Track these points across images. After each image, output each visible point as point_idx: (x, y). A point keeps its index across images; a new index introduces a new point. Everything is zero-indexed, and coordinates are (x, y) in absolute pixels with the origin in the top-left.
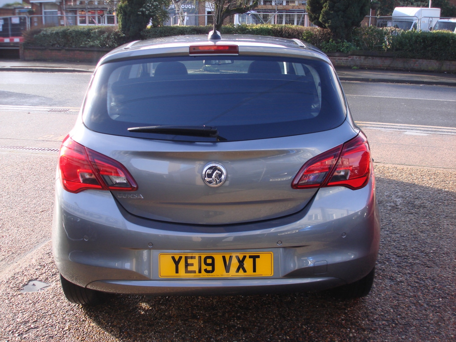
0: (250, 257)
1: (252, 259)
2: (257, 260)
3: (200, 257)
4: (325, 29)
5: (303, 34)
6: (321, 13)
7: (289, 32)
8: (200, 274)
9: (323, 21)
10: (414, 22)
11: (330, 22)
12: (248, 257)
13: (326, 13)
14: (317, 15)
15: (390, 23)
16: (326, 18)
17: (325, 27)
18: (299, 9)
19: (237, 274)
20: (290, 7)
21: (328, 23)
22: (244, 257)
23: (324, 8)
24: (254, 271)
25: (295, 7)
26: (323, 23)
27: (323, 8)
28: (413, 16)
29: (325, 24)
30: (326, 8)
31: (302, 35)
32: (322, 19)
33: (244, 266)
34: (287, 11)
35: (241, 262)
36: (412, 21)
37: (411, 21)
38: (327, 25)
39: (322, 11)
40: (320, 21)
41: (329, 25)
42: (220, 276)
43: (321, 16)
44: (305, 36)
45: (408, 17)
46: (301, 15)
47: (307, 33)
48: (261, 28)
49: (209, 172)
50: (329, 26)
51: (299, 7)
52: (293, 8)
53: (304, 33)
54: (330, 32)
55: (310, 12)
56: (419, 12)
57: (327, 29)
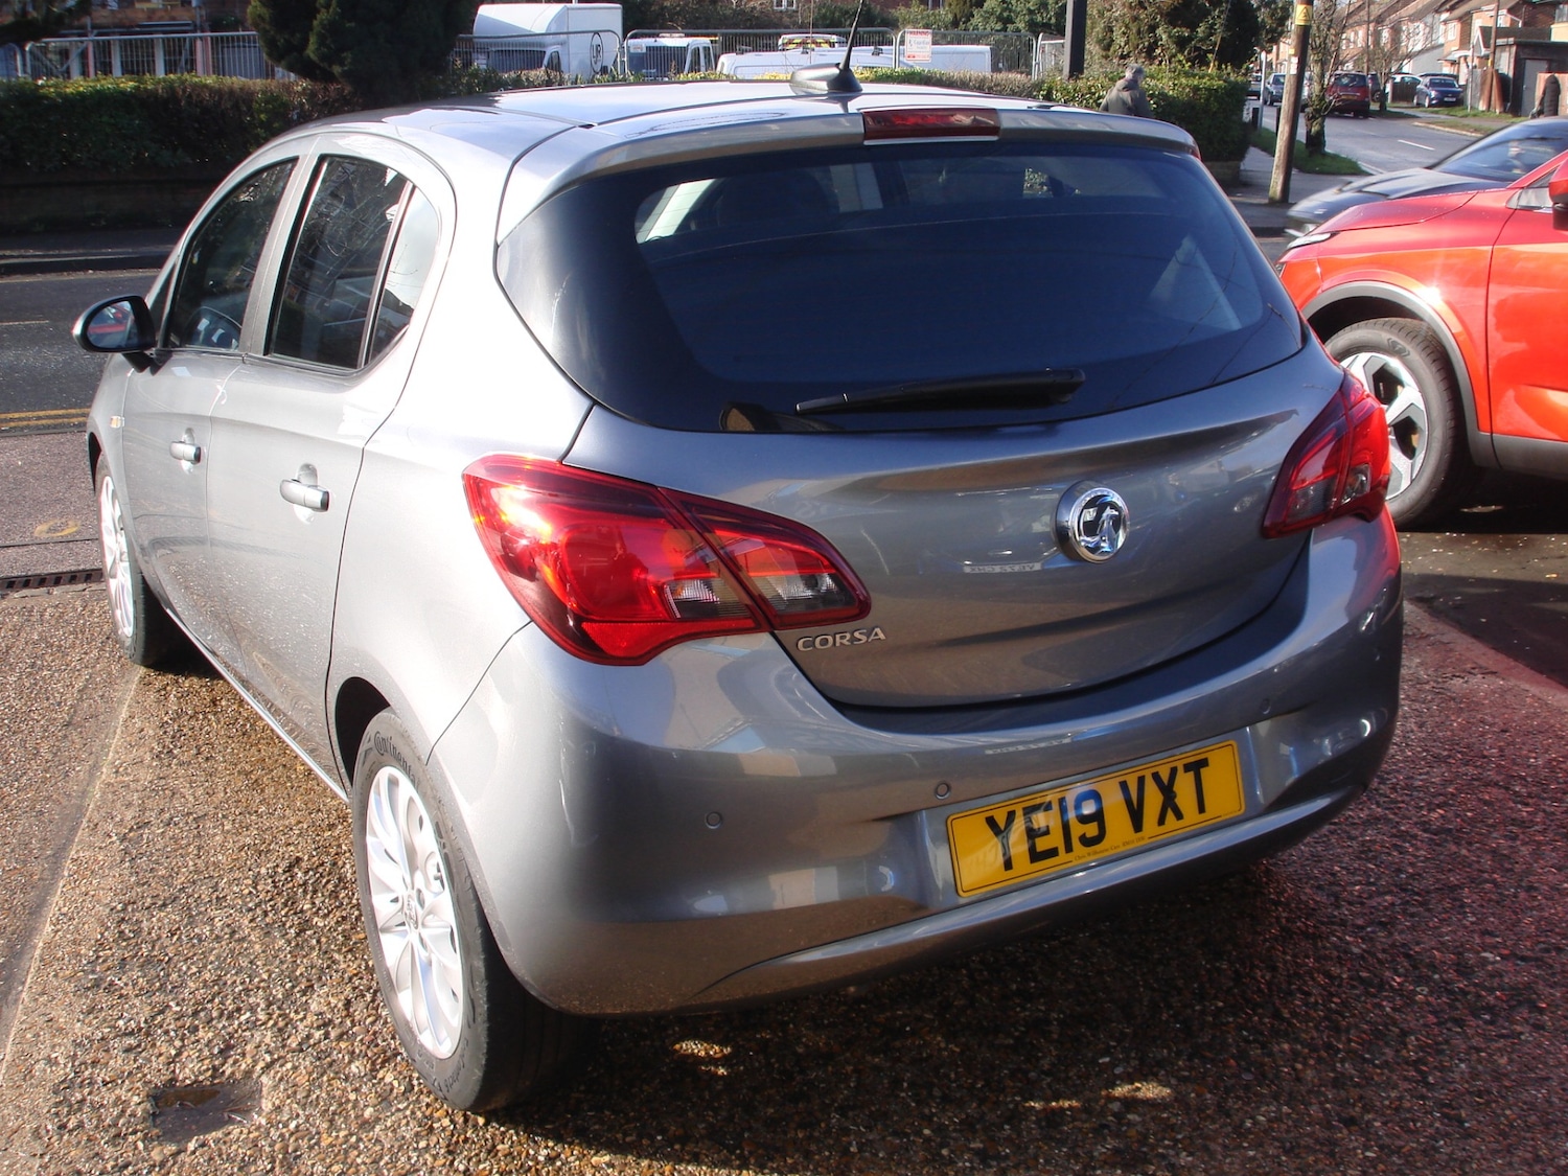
0: (1187, 768)
1: (1191, 774)
2: (1204, 771)
3: (1062, 801)
4: (332, 83)
5: (255, 106)
6: (312, 30)
7: (201, 102)
8: (1070, 856)
9: (323, 58)
10: (549, 51)
11: (349, 60)
12: (1180, 770)
13: (332, 29)
14: (298, 35)
15: (480, 56)
16: (332, 46)
17: (329, 78)
18: (174, 19)
19: (1163, 829)
20: (141, 15)
21: (342, 64)
22: (1174, 771)
23: (323, 10)
24: (1202, 809)
25: (159, 14)
26: (324, 65)
27: (318, 12)
28: (543, 32)
29: (330, 66)
30: (331, 10)
31: (250, 108)
32: (317, 49)
33: (1176, 800)
34: (127, 28)
35: (1168, 791)
36: (543, 50)
37: (539, 49)
38: (337, 69)
39: (315, 23)
40: (312, 56)
41: (346, 68)
42: (1122, 849)
43: (313, 39)
44: (262, 112)
45: (526, 38)
46: (185, 39)
47: (267, 102)
48: (98, 92)
49: (1090, 515)
50: (345, 74)
51: (174, 14)
52: (150, 18)
53: (257, 102)
54: (350, 93)
55: (268, 27)
56: (558, 18)
57: (338, 83)
